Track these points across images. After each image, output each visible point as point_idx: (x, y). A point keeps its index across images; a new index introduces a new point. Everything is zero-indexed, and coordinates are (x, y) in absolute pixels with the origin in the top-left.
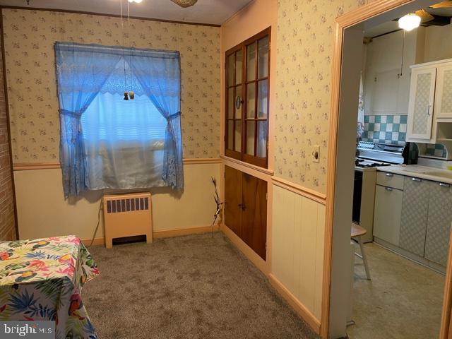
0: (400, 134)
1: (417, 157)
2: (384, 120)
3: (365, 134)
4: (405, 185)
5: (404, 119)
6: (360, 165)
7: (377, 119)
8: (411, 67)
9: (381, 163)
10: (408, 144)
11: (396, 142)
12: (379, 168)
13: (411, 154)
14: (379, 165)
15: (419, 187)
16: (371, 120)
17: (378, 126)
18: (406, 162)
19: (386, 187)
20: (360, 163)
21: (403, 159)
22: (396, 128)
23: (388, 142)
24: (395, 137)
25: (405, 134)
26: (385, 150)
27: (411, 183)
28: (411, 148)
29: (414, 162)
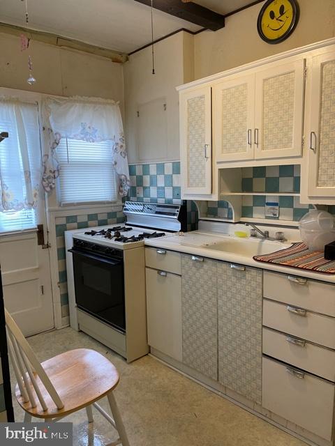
0: (174, 189)
1: (197, 220)
2: (153, 171)
3: (133, 191)
4: (183, 267)
5: (177, 169)
6: (125, 240)
7: (146, 169)
8: (177, 89)
9: (153, 231)
10: (185, 202)
11: (170, 201)
12: (147, 241)
13: (190, 217)
14: (148, 236)
15: (202, 271)
16: (139, 171)
17: (147, 179)
18: (184, 229)
19: (159, 271)
21: (180, 224)
22: (169, 180)
23: (161, 201)
24: (169, 194)
25: (179, 188)
26: (157, 213)
27: (191, 263)
28: (189, 209)
29: (194, 227)
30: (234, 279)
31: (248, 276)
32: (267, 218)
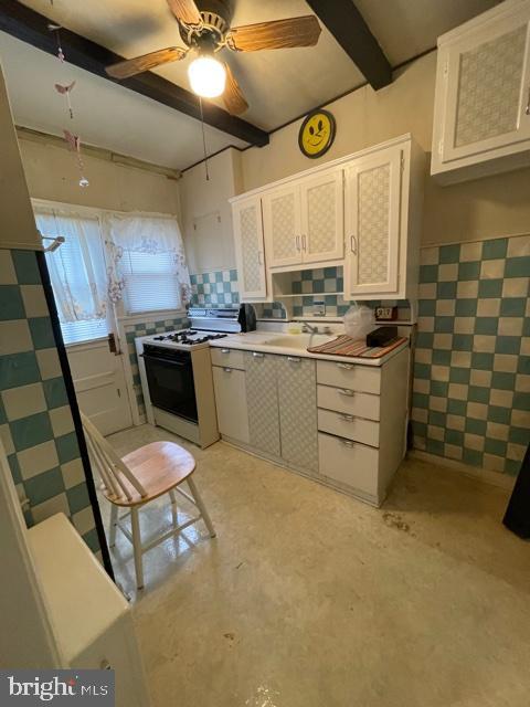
0: (233, 294)
1: (255, 321)
2: (212, 279)
3: (195, 299)
4: (245, 363)
5: (234, 277)
6: (191, 342)
7: (205, 277)
8: (230, 201)
9: (216, 334)
10: (243, 305)
11: (230, 306)
12: (211, 342)
13: (248, 319)
14: (212, 338)
15: (262, 365)
16: (199, 280)
17: (207, 287)
18: (244, 330)
19: (225, 368)
20: (188, 337)
21: (240, 326)
22: (227, 287)
23: (222, 306)
24: (228, 299)
25: (237, 294)
26: (219, 316)
27: (252, 359)
28: (247, 312)
29: (253, 328)
30: (291, 370)
31: (303, 366)
32: (316, 315)
